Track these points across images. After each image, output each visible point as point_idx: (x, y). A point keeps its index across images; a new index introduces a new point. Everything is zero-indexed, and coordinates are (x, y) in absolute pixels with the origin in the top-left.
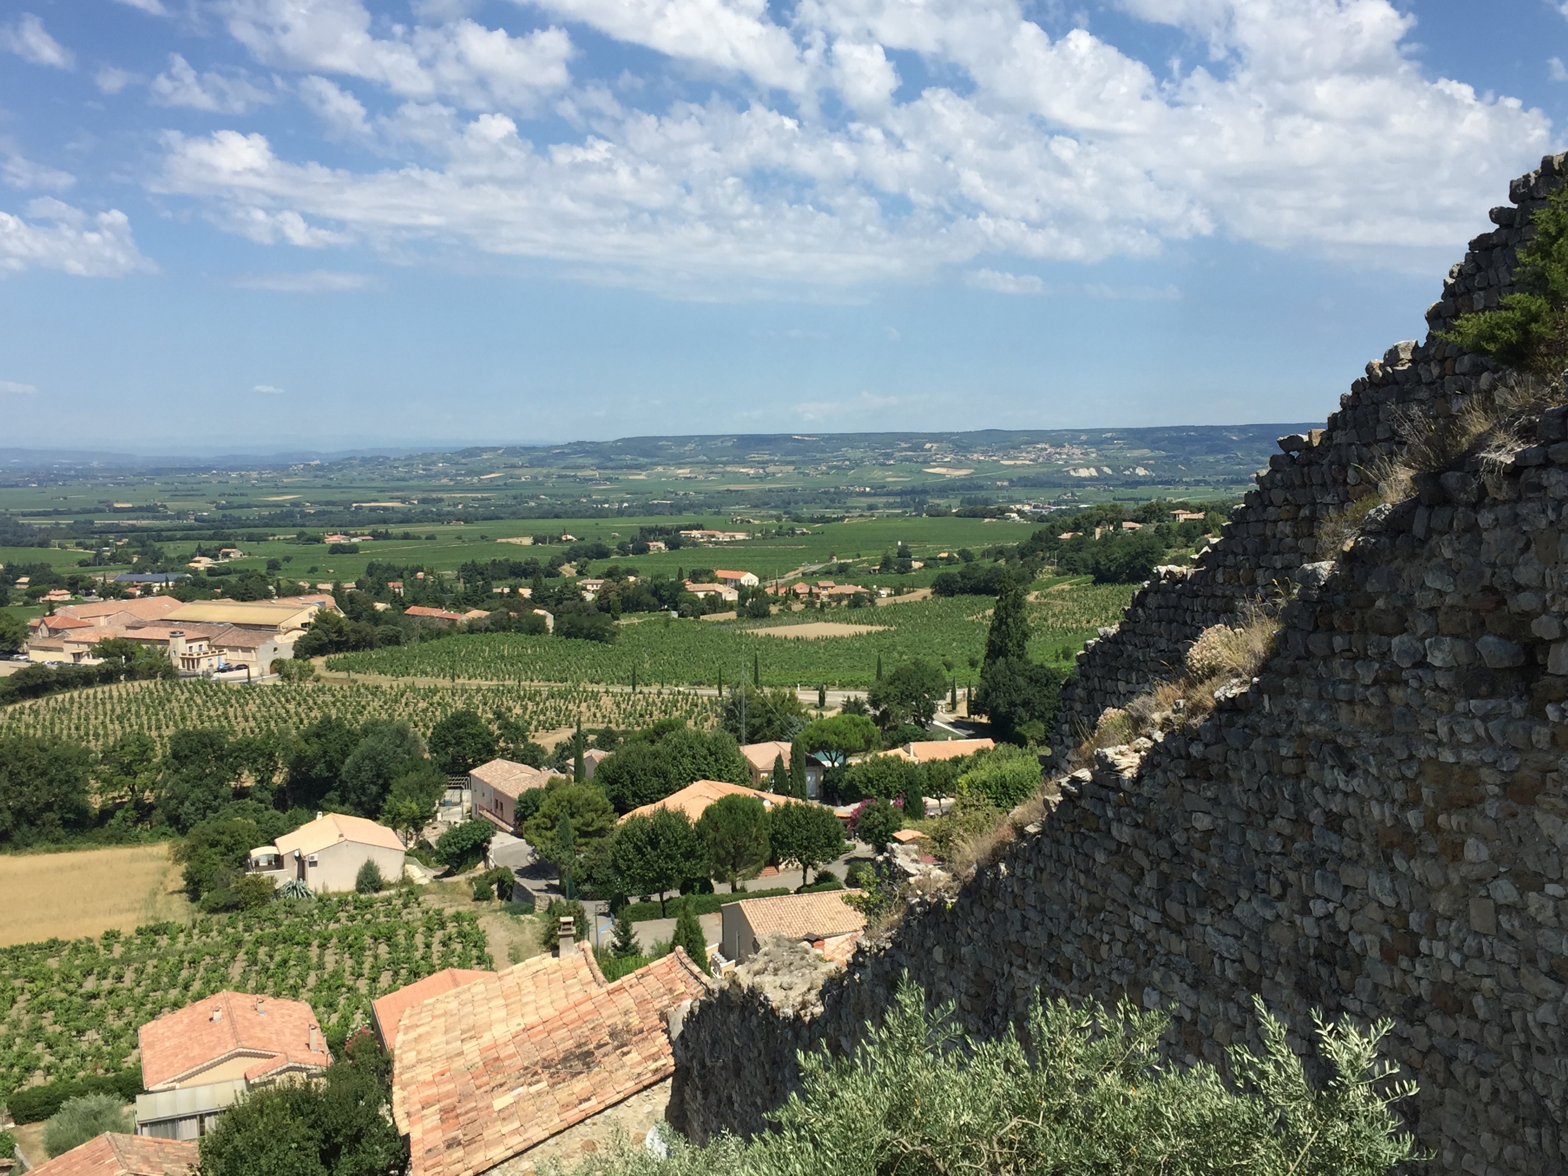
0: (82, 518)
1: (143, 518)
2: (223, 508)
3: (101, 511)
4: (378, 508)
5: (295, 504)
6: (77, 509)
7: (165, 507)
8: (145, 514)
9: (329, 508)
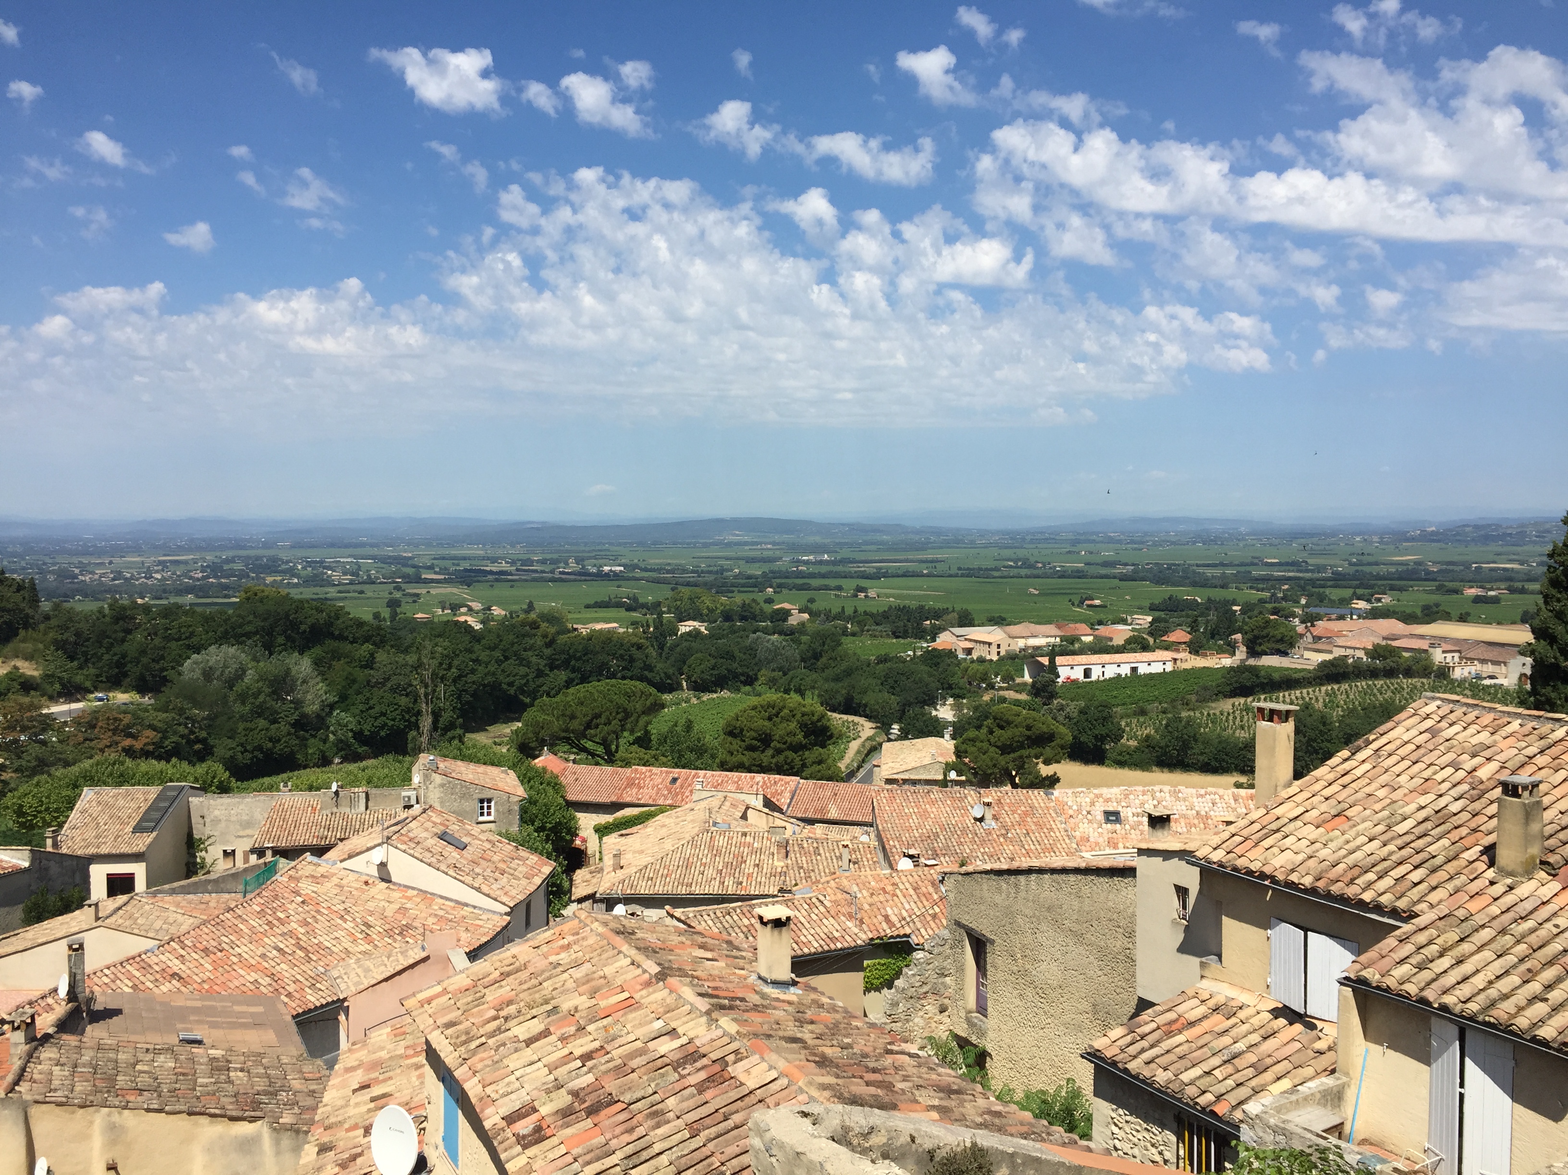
0: (1242, 569)
1: (1289, 571)
2: (1354, 564)
3: (1256, 564)
4: (1499, 568)
5: (1418, 563)
6: (1237, 562)
7: (1306, 562)
8: (1291, 568)
9: (1451, 567)
